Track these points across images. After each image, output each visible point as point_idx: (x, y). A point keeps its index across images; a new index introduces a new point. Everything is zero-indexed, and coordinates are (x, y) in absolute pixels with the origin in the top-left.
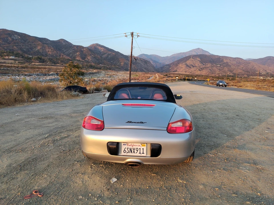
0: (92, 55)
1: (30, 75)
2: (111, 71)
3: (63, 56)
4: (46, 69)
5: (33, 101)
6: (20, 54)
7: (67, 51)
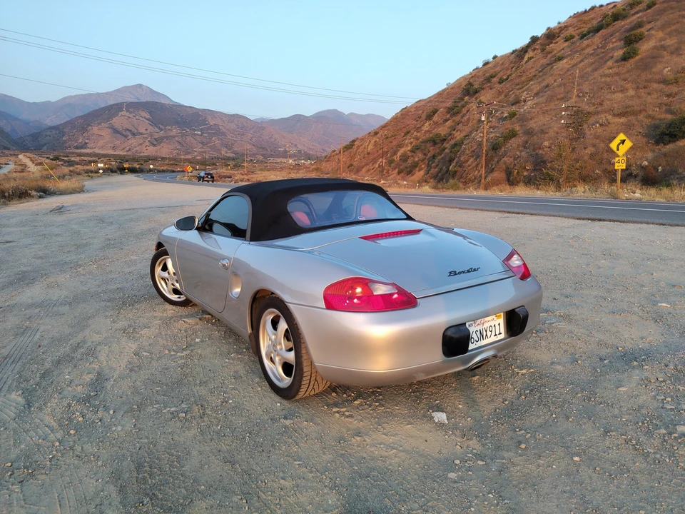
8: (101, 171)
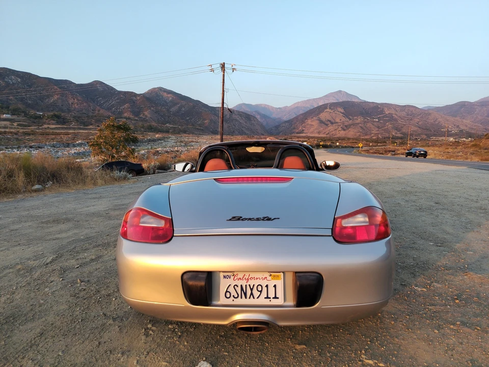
0: (152, 108)
1: (39, 148)
2: (187, 135)
3: (99, 111)
4: (69, 134)
5: (36, 191)
6: (20, 109)
7: (106, 102)
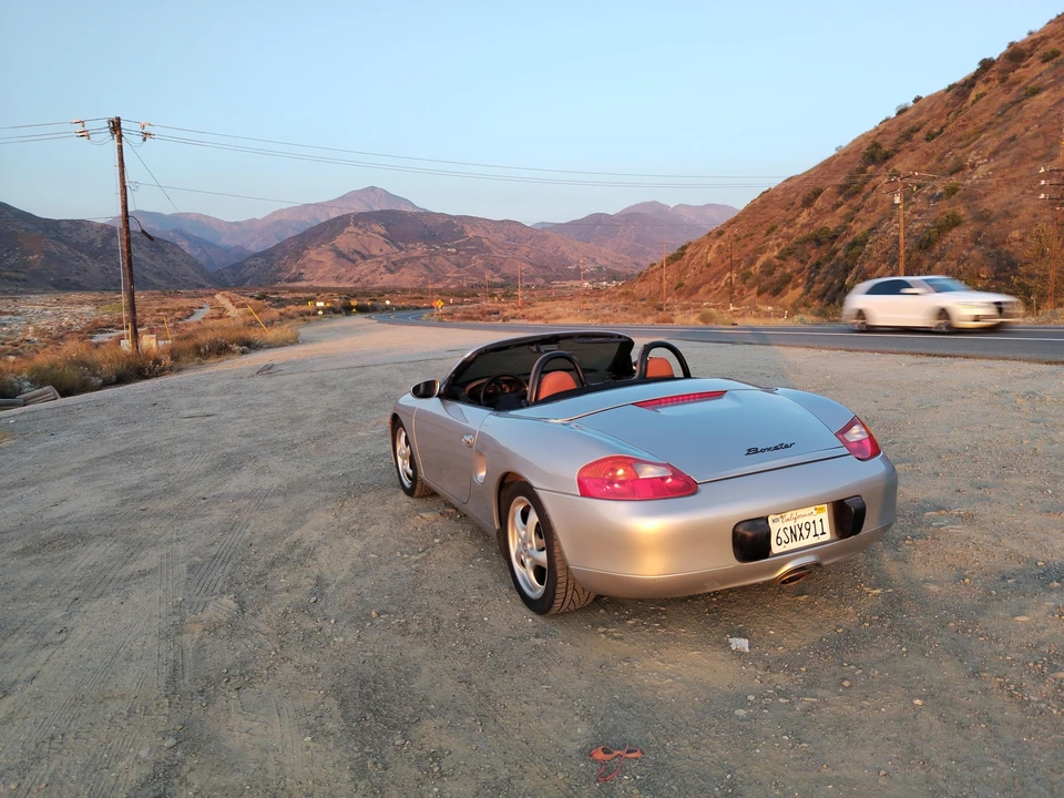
8: (320, 313)
